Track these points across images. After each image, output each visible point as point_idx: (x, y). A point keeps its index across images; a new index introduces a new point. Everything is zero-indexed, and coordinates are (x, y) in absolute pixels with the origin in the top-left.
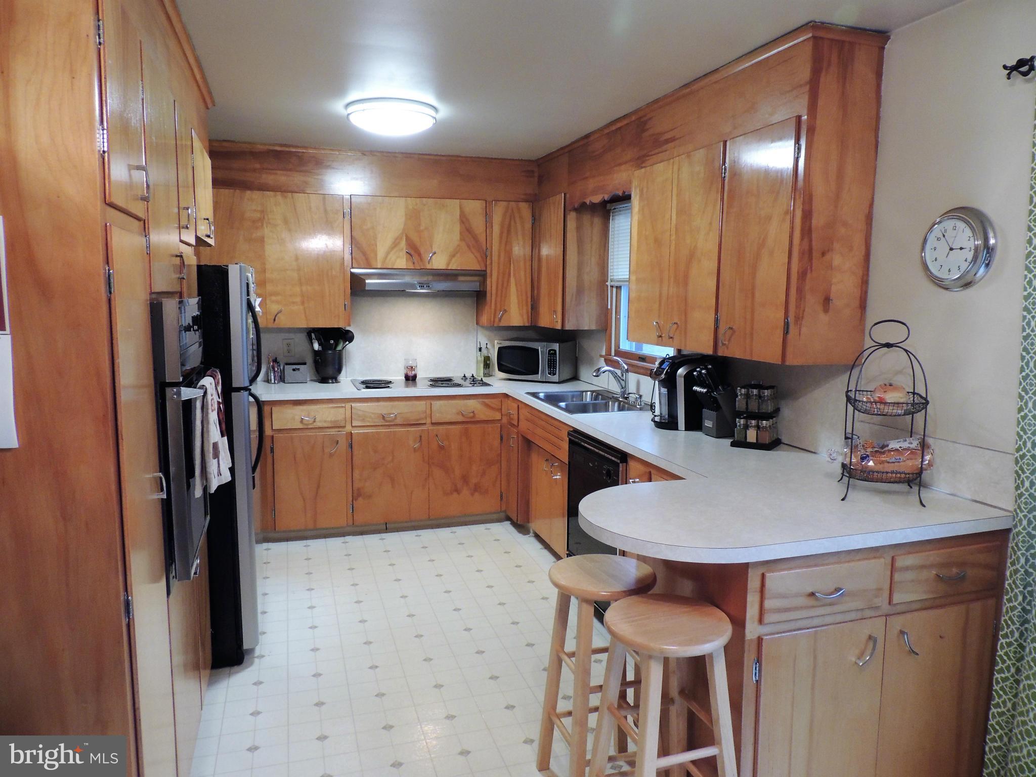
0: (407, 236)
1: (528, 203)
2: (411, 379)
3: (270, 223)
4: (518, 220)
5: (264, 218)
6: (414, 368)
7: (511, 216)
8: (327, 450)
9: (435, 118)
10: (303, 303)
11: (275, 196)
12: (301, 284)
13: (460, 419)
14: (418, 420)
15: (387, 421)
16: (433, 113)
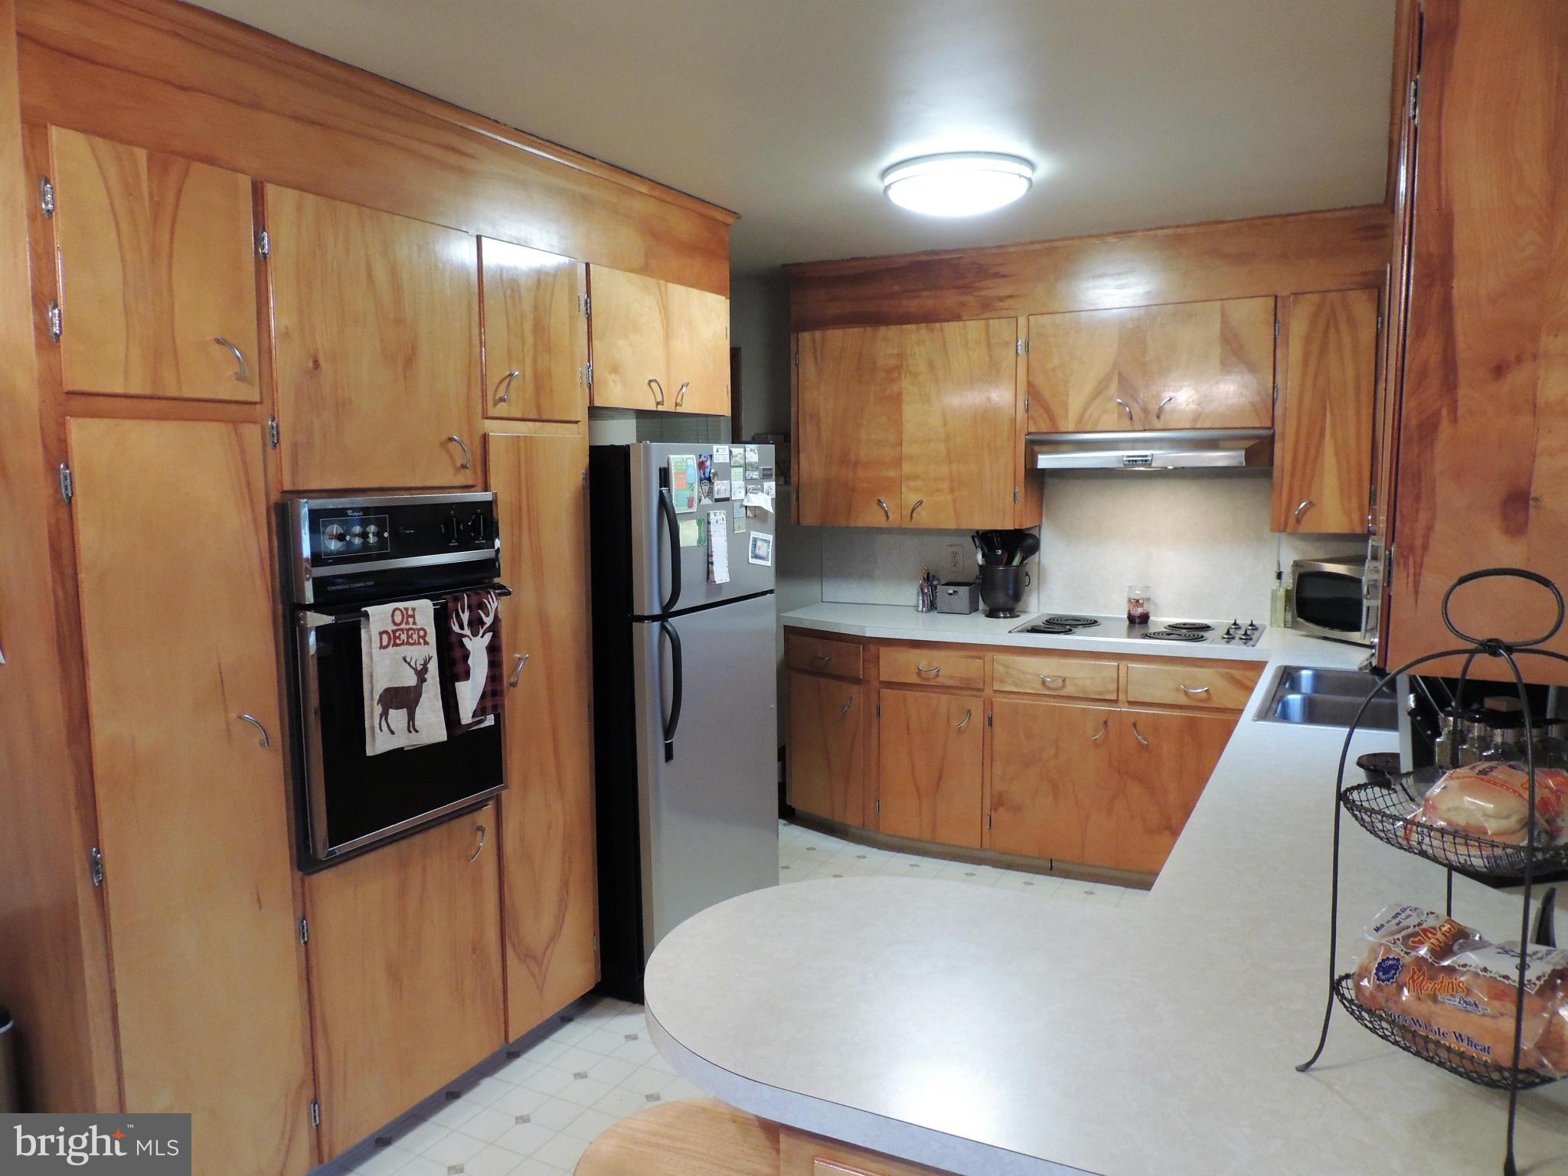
0: (1120, 374)
1: (1367, 291)
2: (1138, 621)
3: (910, 372)
4: (1343, 327)
5: (902, 364)
6: (1141, 602)
7: (1329, 320)
8: (954, 723)
9: (1030, 180)
10: (952, 490)
11: (918, 330)
12: (950, 462)
13: (1182, 700)
14: (1101, 693)
15: (1049, 688)
16: (1026, 171)
